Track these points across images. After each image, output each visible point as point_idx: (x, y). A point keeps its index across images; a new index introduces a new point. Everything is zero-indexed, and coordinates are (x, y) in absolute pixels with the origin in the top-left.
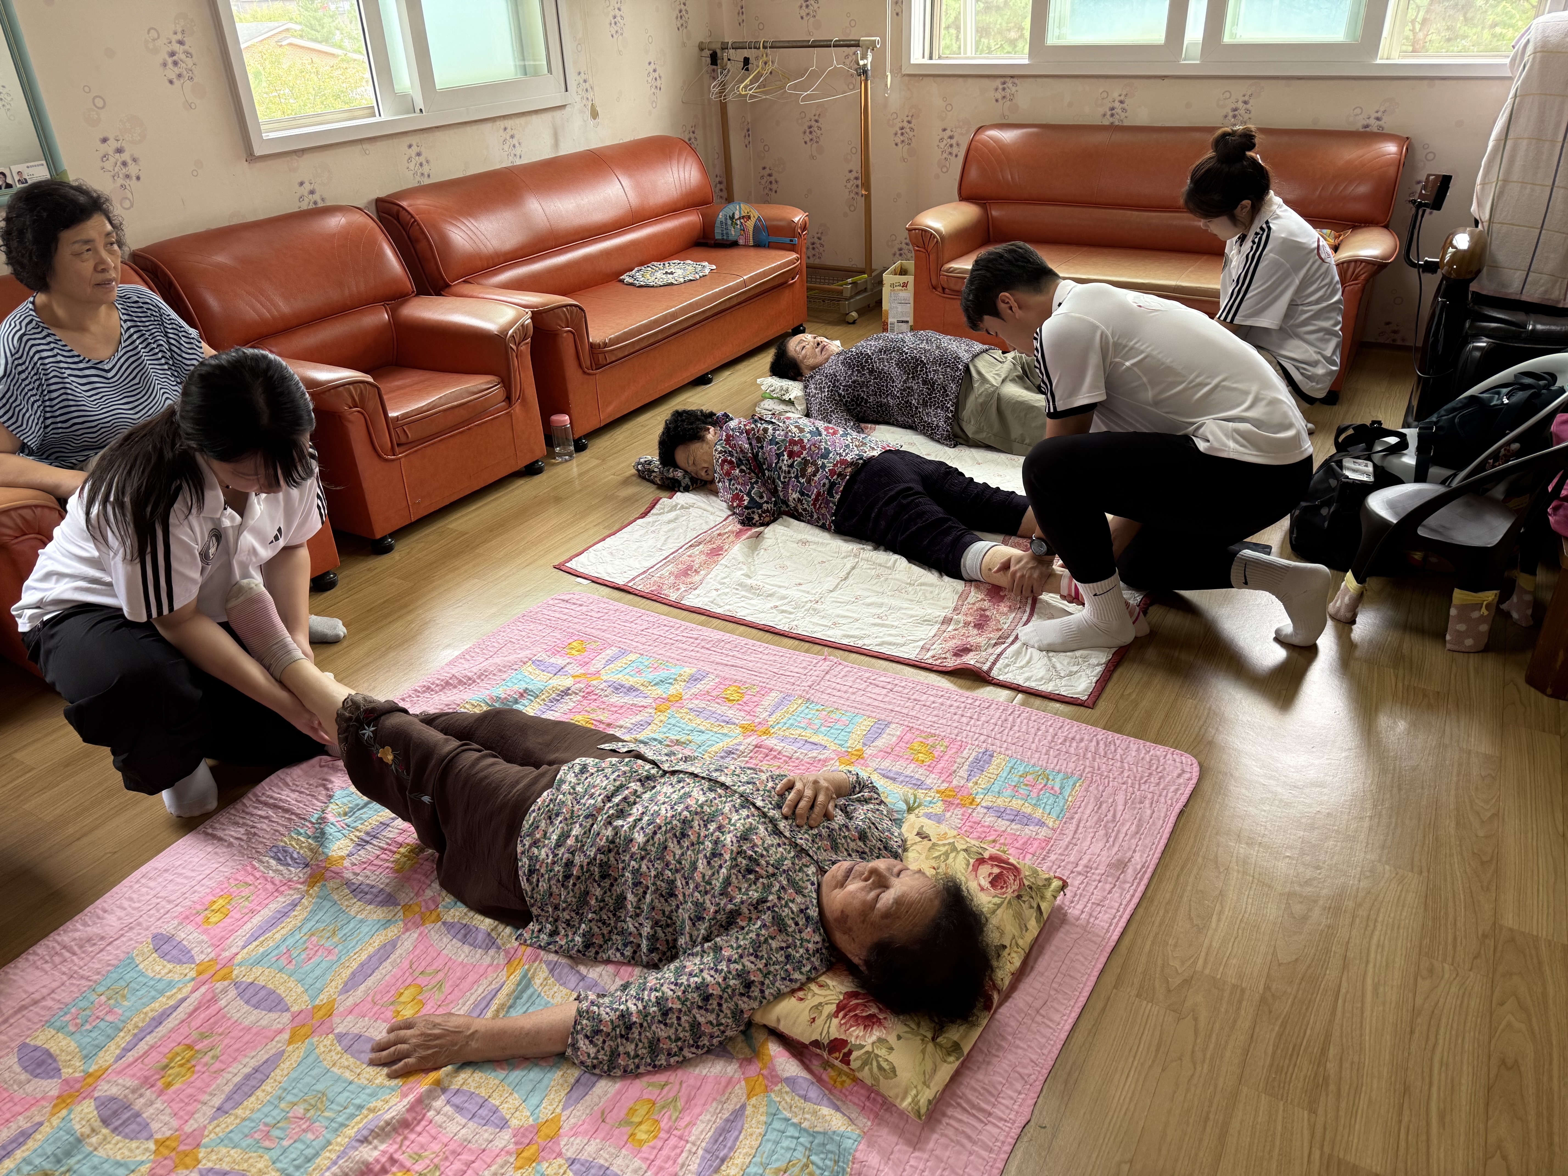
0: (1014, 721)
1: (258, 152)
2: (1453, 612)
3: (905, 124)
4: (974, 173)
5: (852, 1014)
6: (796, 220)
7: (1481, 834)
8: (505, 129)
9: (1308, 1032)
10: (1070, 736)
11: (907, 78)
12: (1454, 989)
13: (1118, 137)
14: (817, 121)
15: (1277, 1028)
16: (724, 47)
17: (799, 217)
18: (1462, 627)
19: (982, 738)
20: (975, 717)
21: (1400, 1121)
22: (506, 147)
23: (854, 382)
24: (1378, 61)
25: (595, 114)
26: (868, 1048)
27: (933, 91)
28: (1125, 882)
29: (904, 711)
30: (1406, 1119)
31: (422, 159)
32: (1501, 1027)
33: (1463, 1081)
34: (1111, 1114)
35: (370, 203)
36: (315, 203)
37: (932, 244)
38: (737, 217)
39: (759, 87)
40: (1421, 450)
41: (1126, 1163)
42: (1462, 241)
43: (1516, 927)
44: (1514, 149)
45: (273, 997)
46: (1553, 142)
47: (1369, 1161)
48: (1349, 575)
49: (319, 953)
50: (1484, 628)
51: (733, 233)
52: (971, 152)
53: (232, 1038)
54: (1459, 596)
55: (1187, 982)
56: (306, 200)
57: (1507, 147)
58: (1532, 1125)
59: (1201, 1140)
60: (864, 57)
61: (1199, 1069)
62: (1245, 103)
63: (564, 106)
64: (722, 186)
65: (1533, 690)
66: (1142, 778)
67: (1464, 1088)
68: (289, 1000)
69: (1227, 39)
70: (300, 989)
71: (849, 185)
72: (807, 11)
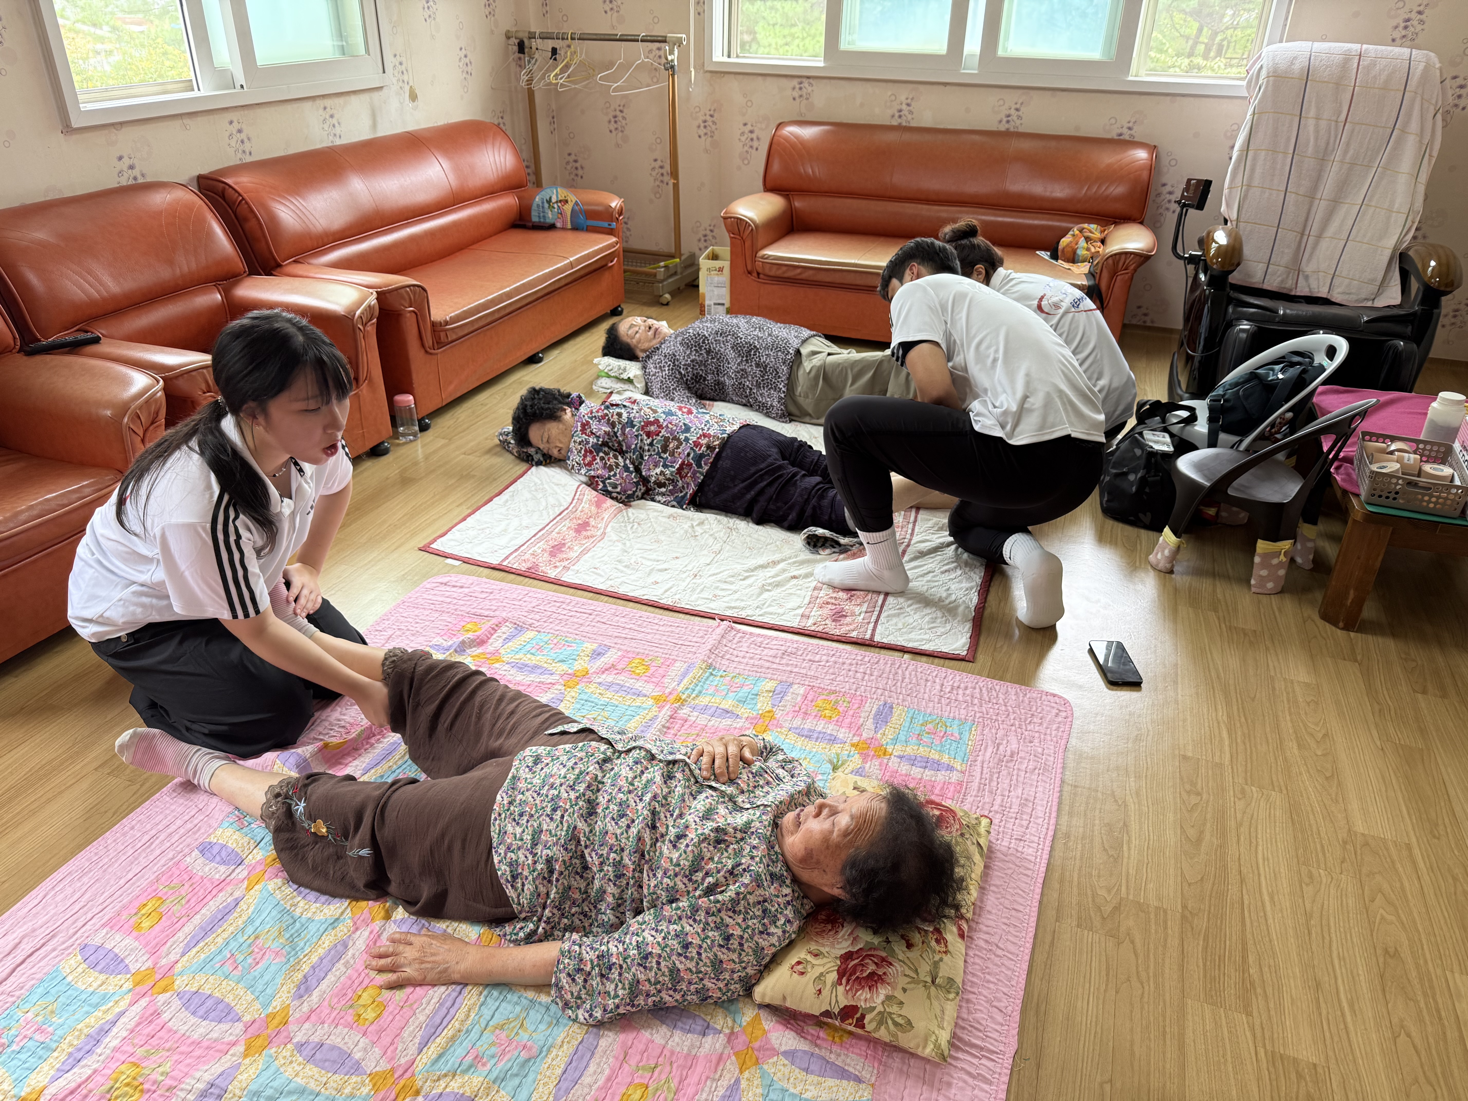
0: (903, 674)
1: (75, 124)
2: (1257, 559)
3: (708, 118)
4: (776, 166)
5: (854, 978)
6: (613, 205)
7: (1319, 753)
8: (325, 108)
9: (1228, 942)
10: (956, 685)
11: (708, 75)
12: (1332, 891)
13: (907, 137)
14: (621, 111)
15: (1201, 943)
16: (532, 36)
17: (615, 203)
18: (1264, 573)
19: (879, 692)
20: (868, 672)
21: (1320, 1014)
22: (326, 127)
23: (692, 361)
24: (1130, 78)
25: (413, 97)
26: (880, 1008)
27: (734, 88)
28: (1037, 818)
29: (804, 671)
30: (1324, 1013)
31: (243, 136)
32: (1377, 921)
33: (1360, 972)
34: (1082, 1039)
35: (191, 180)
36: (135, 178)
37: (748, 232)
38: (554, 200)
39: (569, 77)
40: (1211, 420)
41: (1106, 1083)
42: (1221, 238)
43: (1366, 832)
44: (1255, 159)
45: (221, 1007)
46: (1285, 153)
47: (1305, 1053)
48: (1167, 530)
49: (266, 957)
50: (1282, 572)
51: (550, 217)
52: (774, 146)
53: (182, 1053)
54: (1262, 545)
55: (1117, 909)
56: (126, 175)
57: (1249, 157)
58: (1422, 1005)
59: (1164, 1053)
60: (671, 52)
61: (1146, 988)
62: (1017, 110)
63: (380, 88)
64: (529, 171)
65: (1327, 624)
66: (1026, 719)
67: (1362, 978)
68: (239, 1009)
69: (1001, 53)
70: (250, 997)
71: (654, 173)
72: (611, 6)
